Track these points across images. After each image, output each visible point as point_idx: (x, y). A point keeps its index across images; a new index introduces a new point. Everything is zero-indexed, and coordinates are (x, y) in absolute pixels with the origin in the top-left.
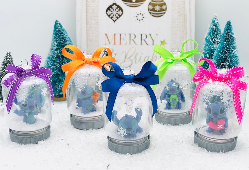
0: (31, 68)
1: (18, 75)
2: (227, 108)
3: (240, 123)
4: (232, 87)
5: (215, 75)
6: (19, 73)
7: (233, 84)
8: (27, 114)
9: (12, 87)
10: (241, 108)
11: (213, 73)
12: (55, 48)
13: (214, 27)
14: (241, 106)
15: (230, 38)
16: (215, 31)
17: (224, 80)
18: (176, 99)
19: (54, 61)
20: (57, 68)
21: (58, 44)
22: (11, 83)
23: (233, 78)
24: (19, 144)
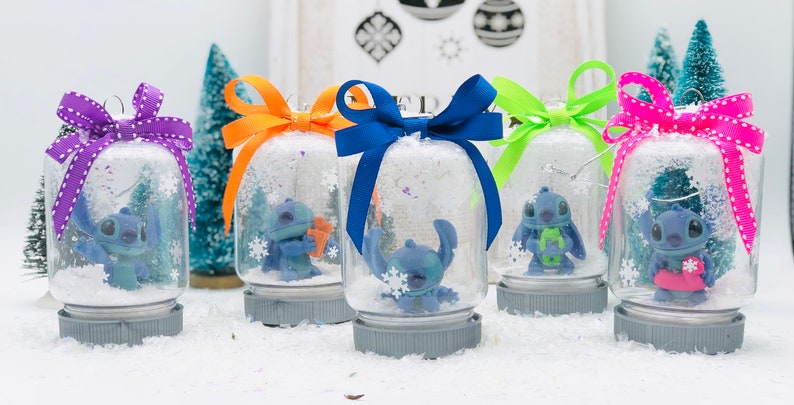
0: (132, 117)
1: (92, 134)
2: (707, 207)
3: (749, 250)
4: (718, 143)
5: (669, 114)
6: (98, 127)
7: (721, 135)
8: (114, 259)
9: (73, 162)
10: (749, 205)
11: (660, 111)
12: (208, 126)
13: (661, 60)
14: (748, 201)
15: (708, 64)
16: (664, 70)
17: (693, 129)
18: (557, 242)
19: (203, 164)
20: (210, 182)
21: (217, 111)
22: (70, 150)
23: (720, 118)
24: (84, 346)
